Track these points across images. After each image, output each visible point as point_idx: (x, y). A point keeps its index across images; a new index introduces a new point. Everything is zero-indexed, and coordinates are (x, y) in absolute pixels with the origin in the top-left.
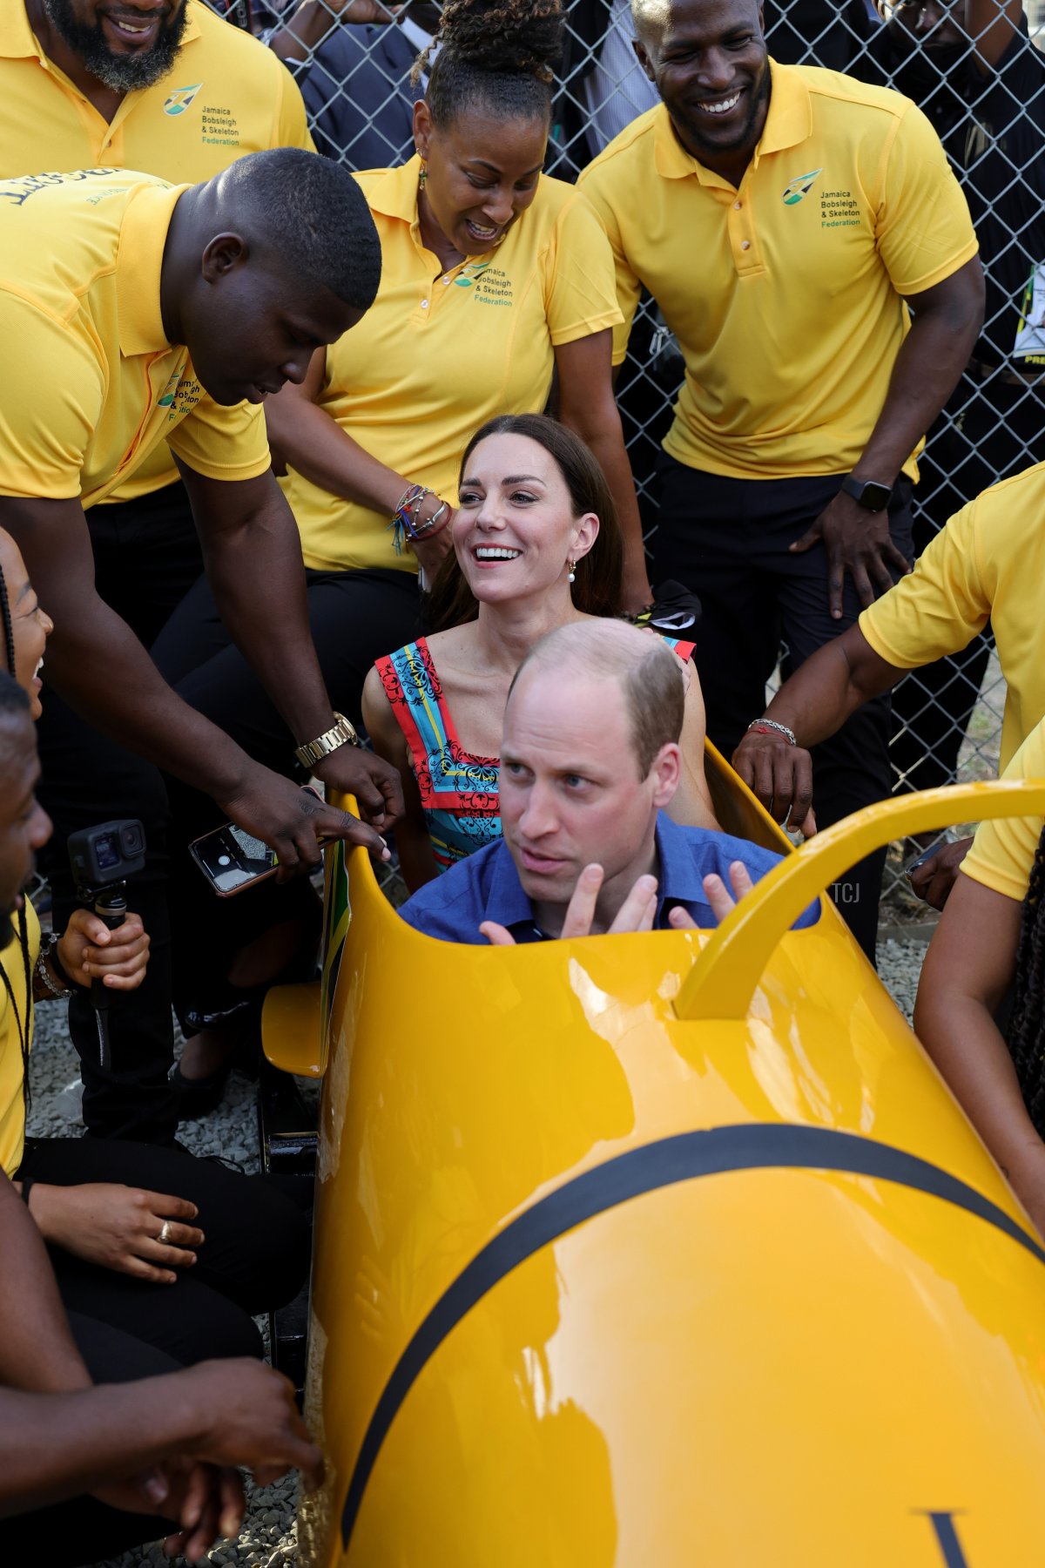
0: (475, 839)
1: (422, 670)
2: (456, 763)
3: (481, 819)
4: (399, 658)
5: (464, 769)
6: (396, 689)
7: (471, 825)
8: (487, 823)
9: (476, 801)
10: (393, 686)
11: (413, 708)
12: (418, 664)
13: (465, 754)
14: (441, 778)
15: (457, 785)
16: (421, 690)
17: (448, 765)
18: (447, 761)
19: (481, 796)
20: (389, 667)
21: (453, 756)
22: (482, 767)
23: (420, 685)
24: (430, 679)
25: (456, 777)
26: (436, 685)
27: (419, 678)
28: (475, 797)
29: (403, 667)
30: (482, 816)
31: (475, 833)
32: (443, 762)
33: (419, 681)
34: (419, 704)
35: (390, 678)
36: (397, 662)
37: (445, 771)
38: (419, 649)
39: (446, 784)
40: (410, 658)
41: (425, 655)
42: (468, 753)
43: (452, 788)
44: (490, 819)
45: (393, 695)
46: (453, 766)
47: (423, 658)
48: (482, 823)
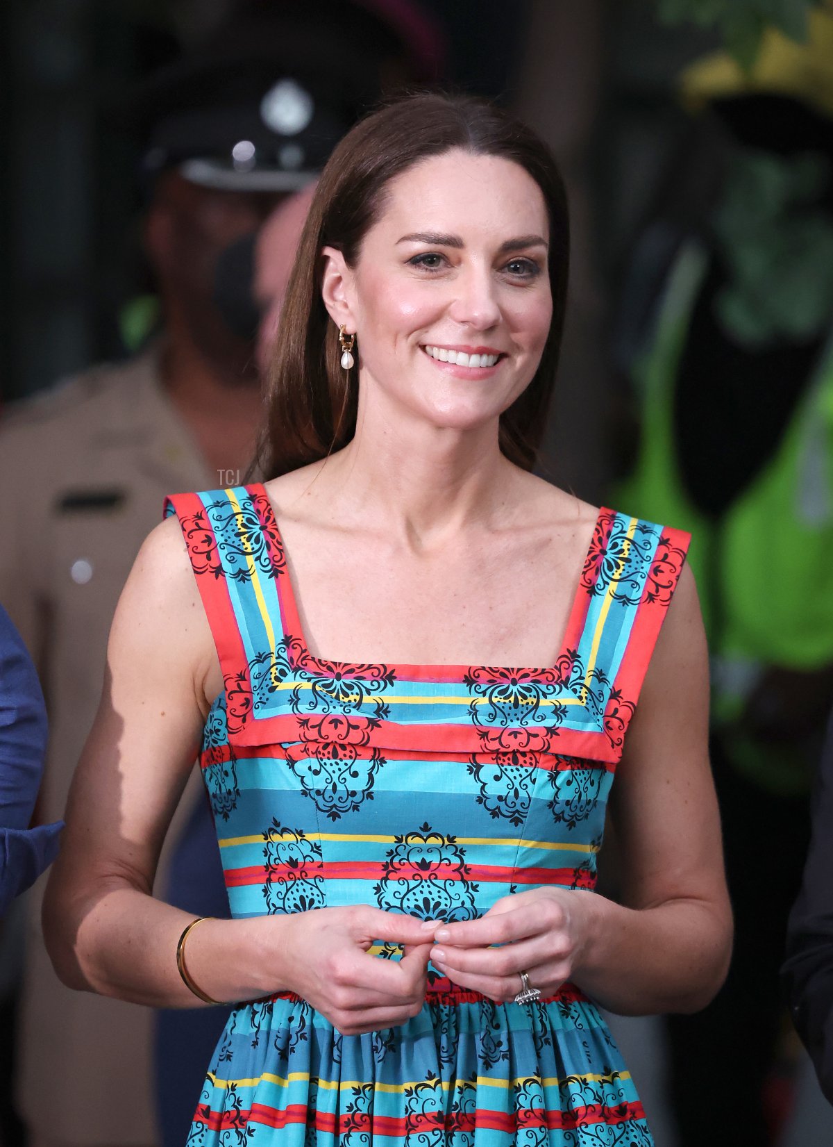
0: (319, 799)
1: (256, 529)
2: (296, 670)
3: (333, 761)
4: (217, 505)
5: (309, 680)
6: (208, 553)
7: (316, 773)
8: (344, 768)
9: (327, 729)
10: (205, 547)
11: (232, 584)
12: (249, 520)
13: (313, 659)
14: (268, 695)
15: (296, 704)
16: (250, 560)
17: (283, 673)
18: (280, 667)
19: (336, 722)
20: (199, 517)
21: (291, 659)
22: (339, 679)
23: (249, 550)
24: (267, 542)
25: (295, 692)
26: (277, 552)
27: (249, 539)
28: (325, 723)
29: (226, 522)
30: (335, 756)
31: (321, 786)
32: (273, 670)
33: (248, 545)
34: (243, 579)
35: (200, 536)
36: (213, 512)
37: (276, 683)
38: (252, 498)
39: (276, 705)
40: (237, 509)
41: (262, 507)
42: (317, 658)
43: (287, 709)
44: (349, 762)
45: (201, 561)
46: (290, 675)
47: (258, 512)
48: (335, 767)
